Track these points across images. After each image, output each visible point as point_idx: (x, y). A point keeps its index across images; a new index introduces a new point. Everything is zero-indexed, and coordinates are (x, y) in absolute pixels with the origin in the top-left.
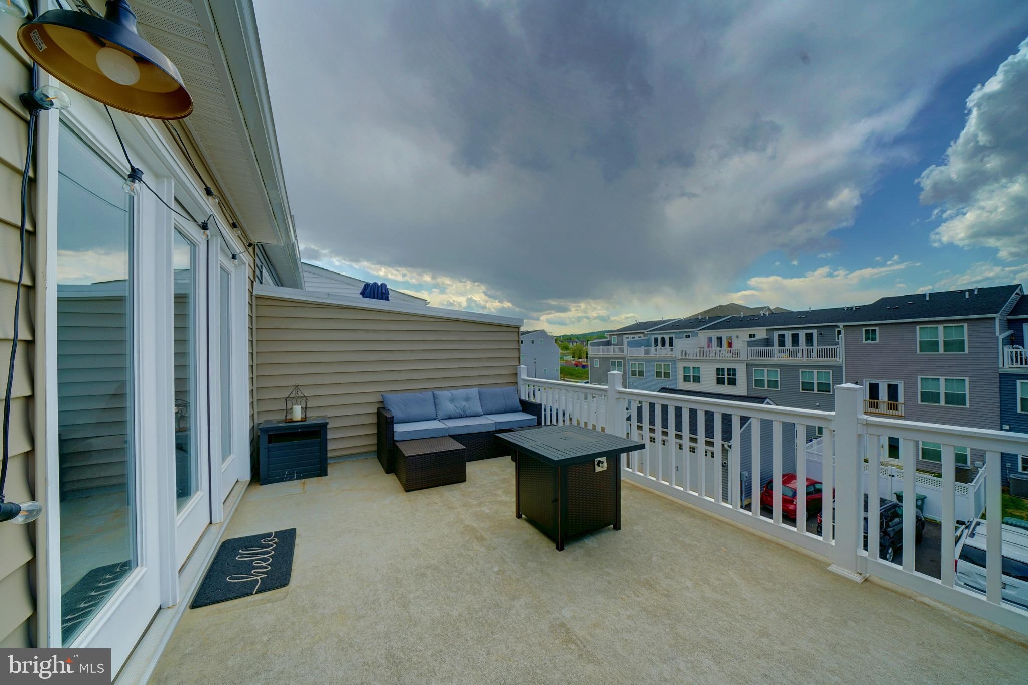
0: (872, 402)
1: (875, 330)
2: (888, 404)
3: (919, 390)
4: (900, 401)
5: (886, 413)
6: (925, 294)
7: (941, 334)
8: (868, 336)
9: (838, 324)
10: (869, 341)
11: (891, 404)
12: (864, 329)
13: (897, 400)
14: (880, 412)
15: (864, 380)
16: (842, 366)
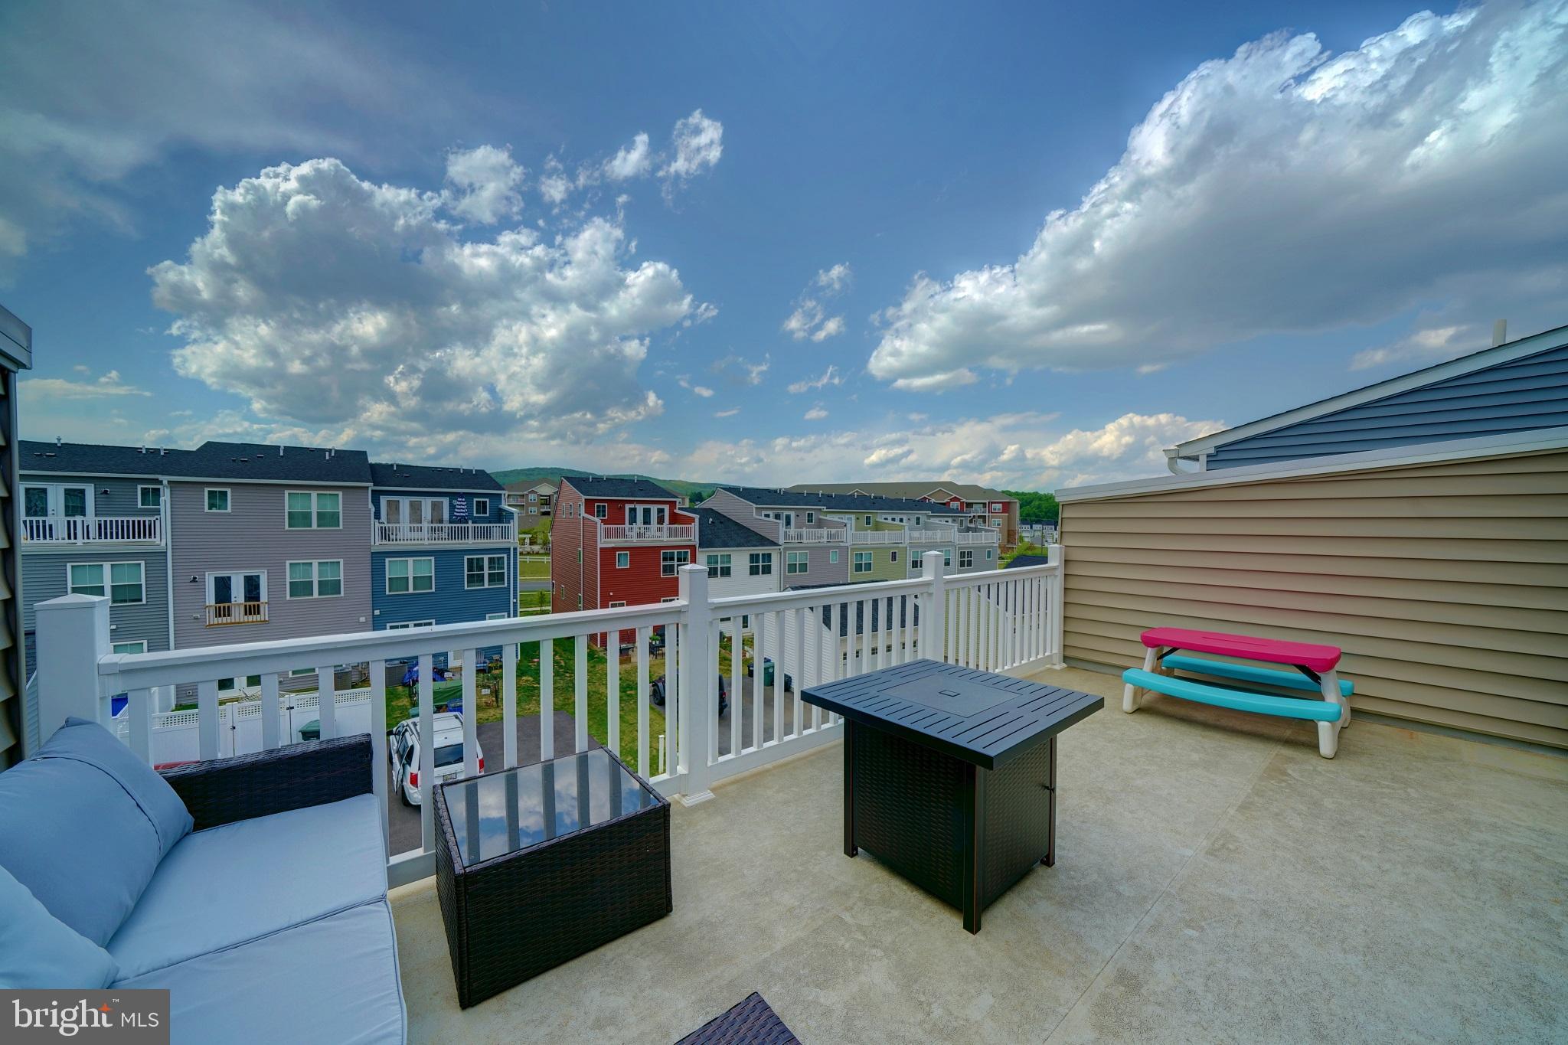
0: (220, 608)
1: (225, 493)
2: (246, 606)
3: (288, 580)
4: (261, 601)
5: (242, 620)
6: (279, 447)
7: (314, 504)
8: (212, 501)
9: (160, 477)
10: (214, 510)
11: (250, 606)
12: (207, 490)
13: (258, 599)
14: (233, 621)
15: (207, 574)
16: (166, 552)
